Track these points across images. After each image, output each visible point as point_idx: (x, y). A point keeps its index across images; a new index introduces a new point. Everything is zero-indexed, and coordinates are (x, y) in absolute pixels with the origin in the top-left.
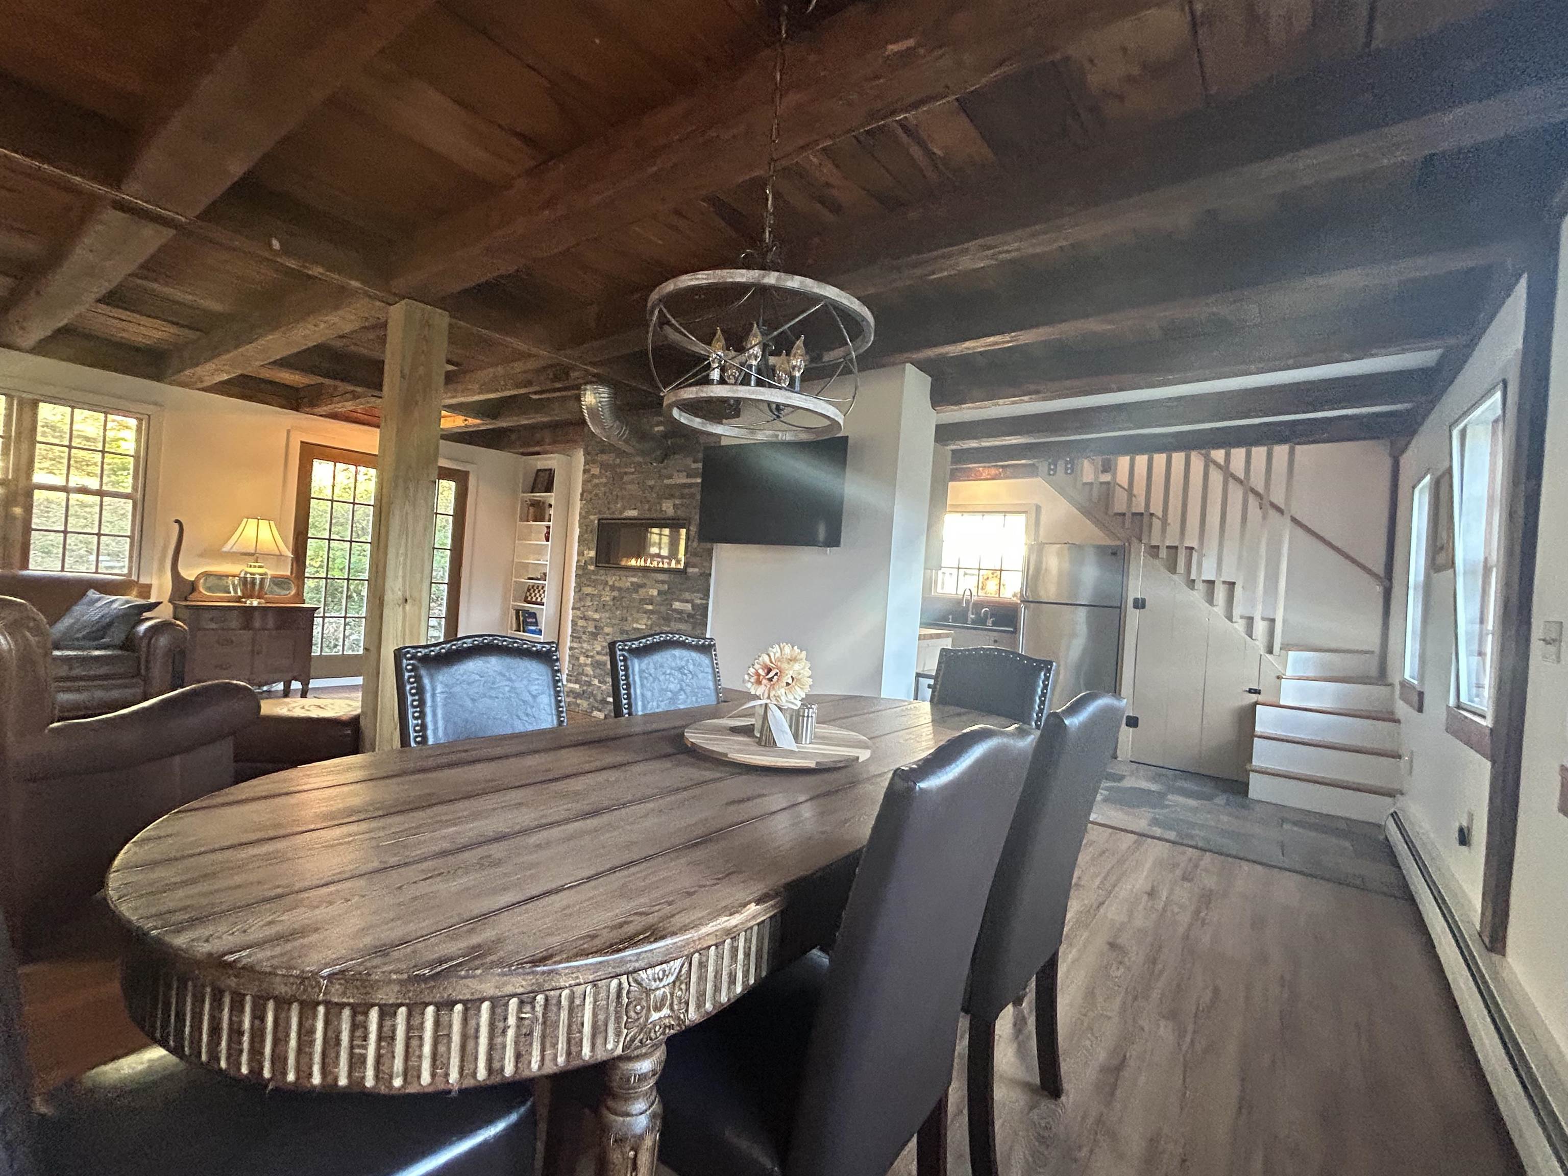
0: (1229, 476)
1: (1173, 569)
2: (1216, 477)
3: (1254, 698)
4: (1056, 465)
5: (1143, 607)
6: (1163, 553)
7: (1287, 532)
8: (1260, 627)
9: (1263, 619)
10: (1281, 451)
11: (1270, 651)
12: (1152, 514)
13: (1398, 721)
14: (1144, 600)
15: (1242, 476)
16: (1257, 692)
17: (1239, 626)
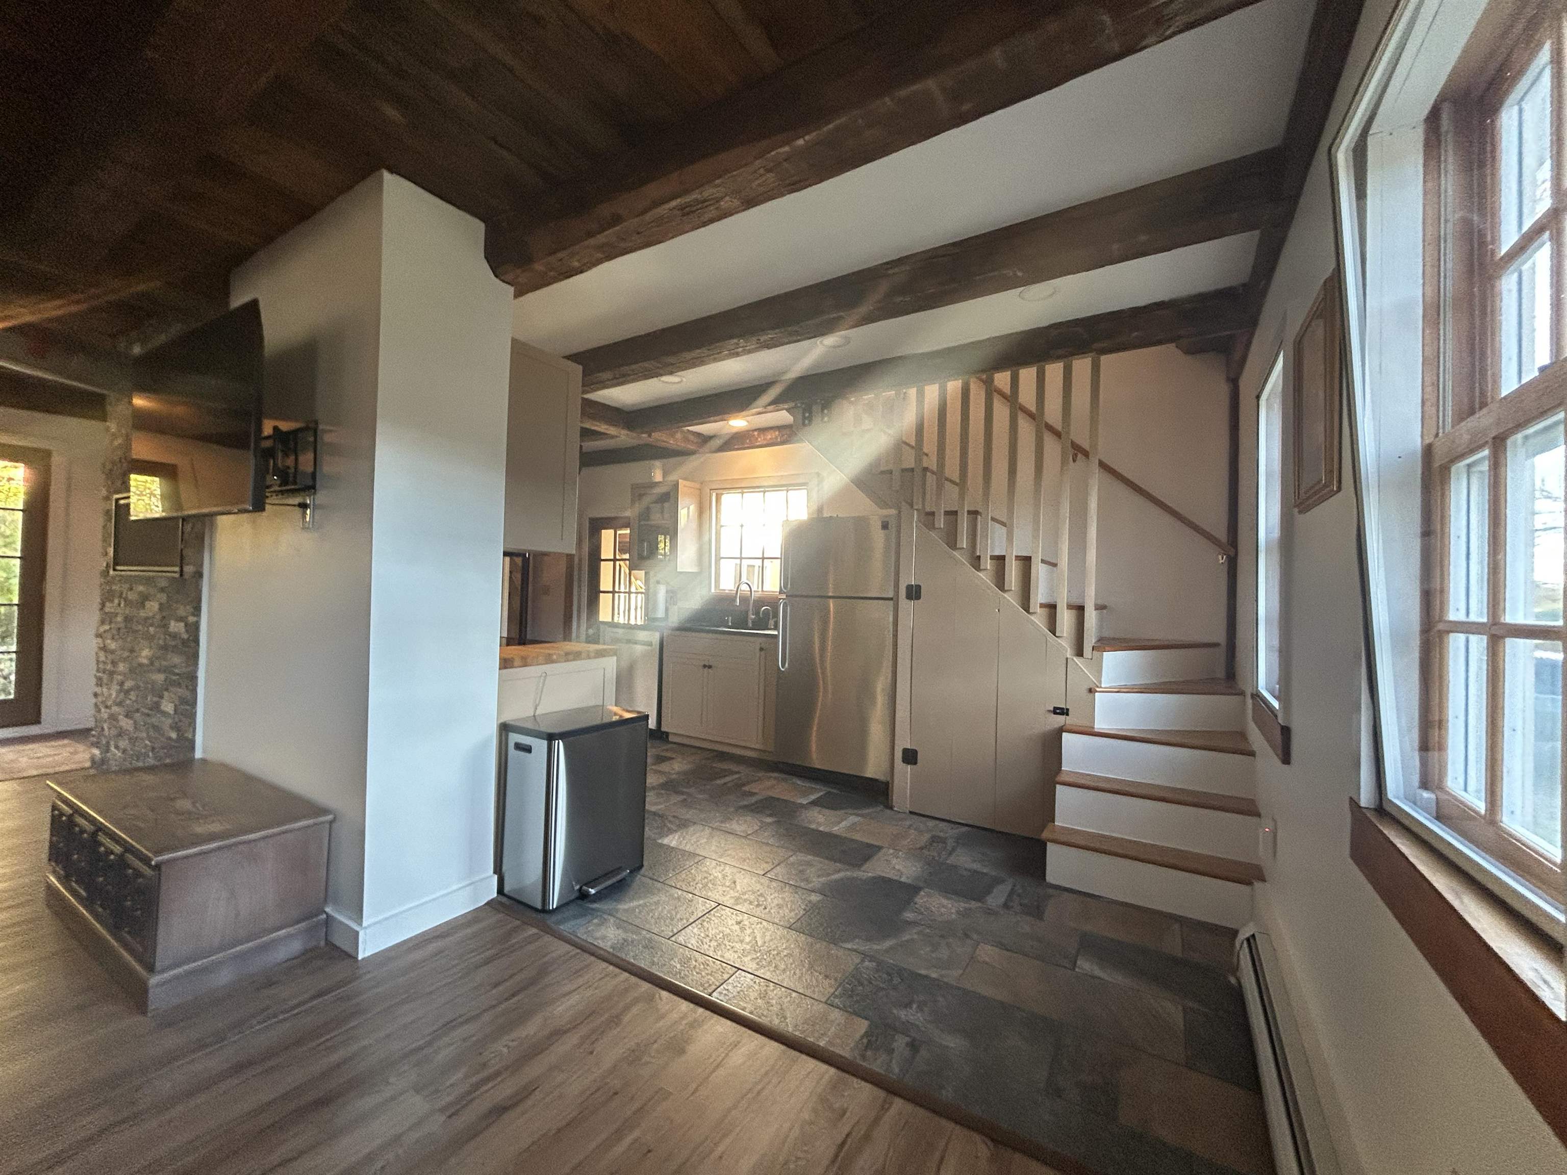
0: (1016, 408)
1: (952, 543)
2: (1001, 411)
3: (1060, 720)
4: (810, 413)
5: (918, 597)
6: (941, 522)
7: (1096, 483)
8: (1066, 619)
9: (1070, 607)
10: (1082, 366)
11: (1080, 653)
12: (926, 469)
13: (1252, 754)
14: (918, 587)
15: (1033, 409)
16: (1063, 712)
17: (1039, 619)
